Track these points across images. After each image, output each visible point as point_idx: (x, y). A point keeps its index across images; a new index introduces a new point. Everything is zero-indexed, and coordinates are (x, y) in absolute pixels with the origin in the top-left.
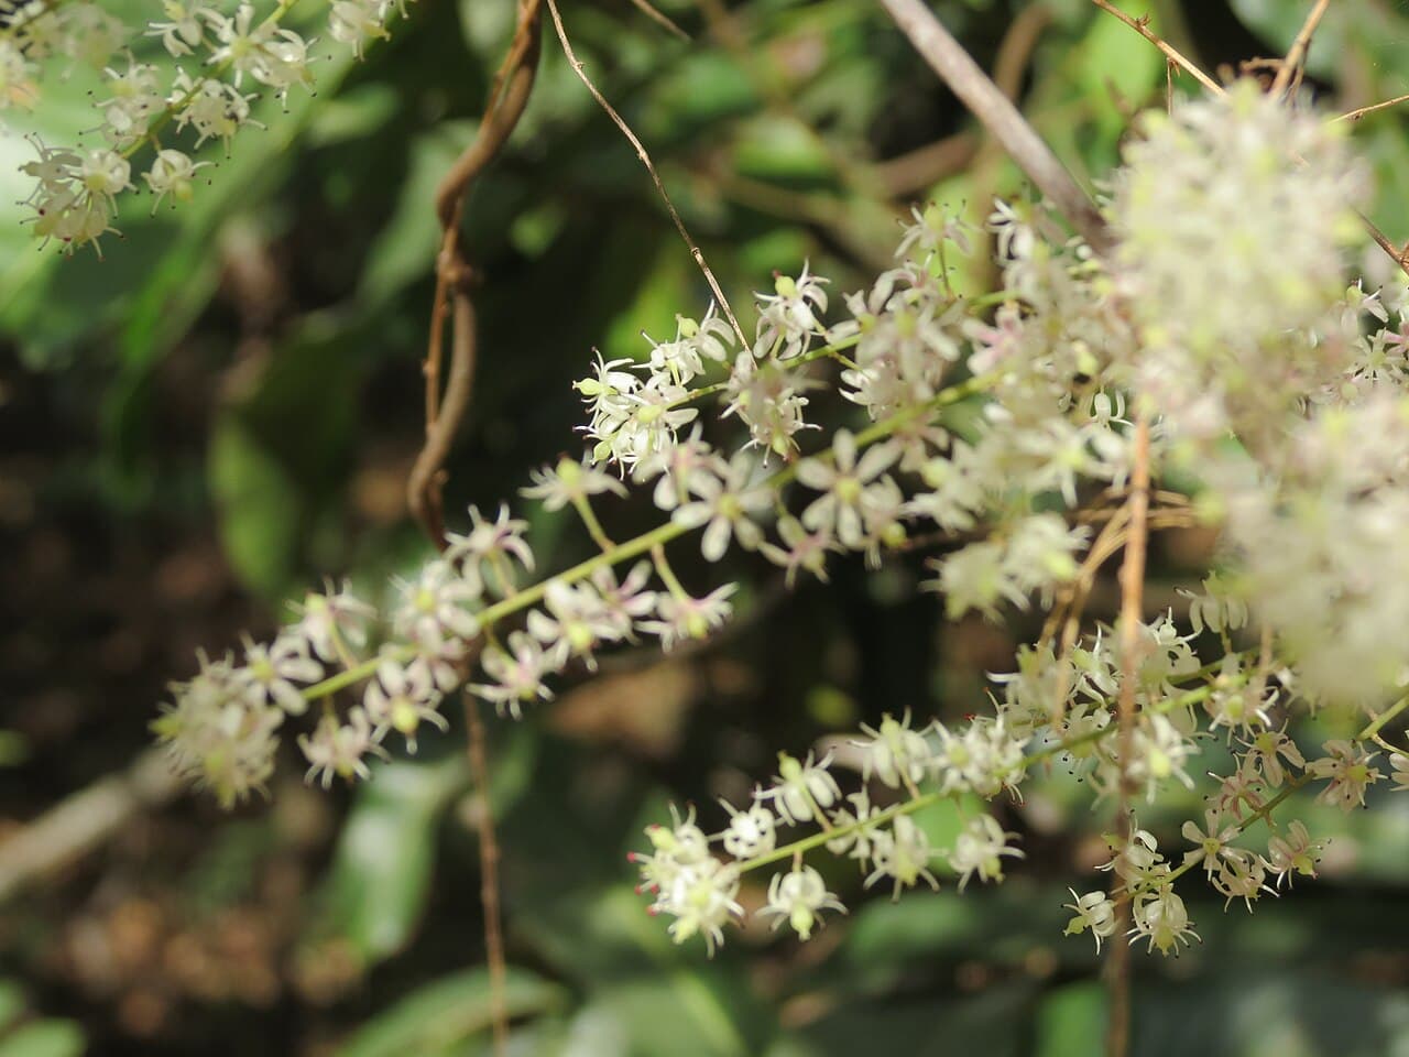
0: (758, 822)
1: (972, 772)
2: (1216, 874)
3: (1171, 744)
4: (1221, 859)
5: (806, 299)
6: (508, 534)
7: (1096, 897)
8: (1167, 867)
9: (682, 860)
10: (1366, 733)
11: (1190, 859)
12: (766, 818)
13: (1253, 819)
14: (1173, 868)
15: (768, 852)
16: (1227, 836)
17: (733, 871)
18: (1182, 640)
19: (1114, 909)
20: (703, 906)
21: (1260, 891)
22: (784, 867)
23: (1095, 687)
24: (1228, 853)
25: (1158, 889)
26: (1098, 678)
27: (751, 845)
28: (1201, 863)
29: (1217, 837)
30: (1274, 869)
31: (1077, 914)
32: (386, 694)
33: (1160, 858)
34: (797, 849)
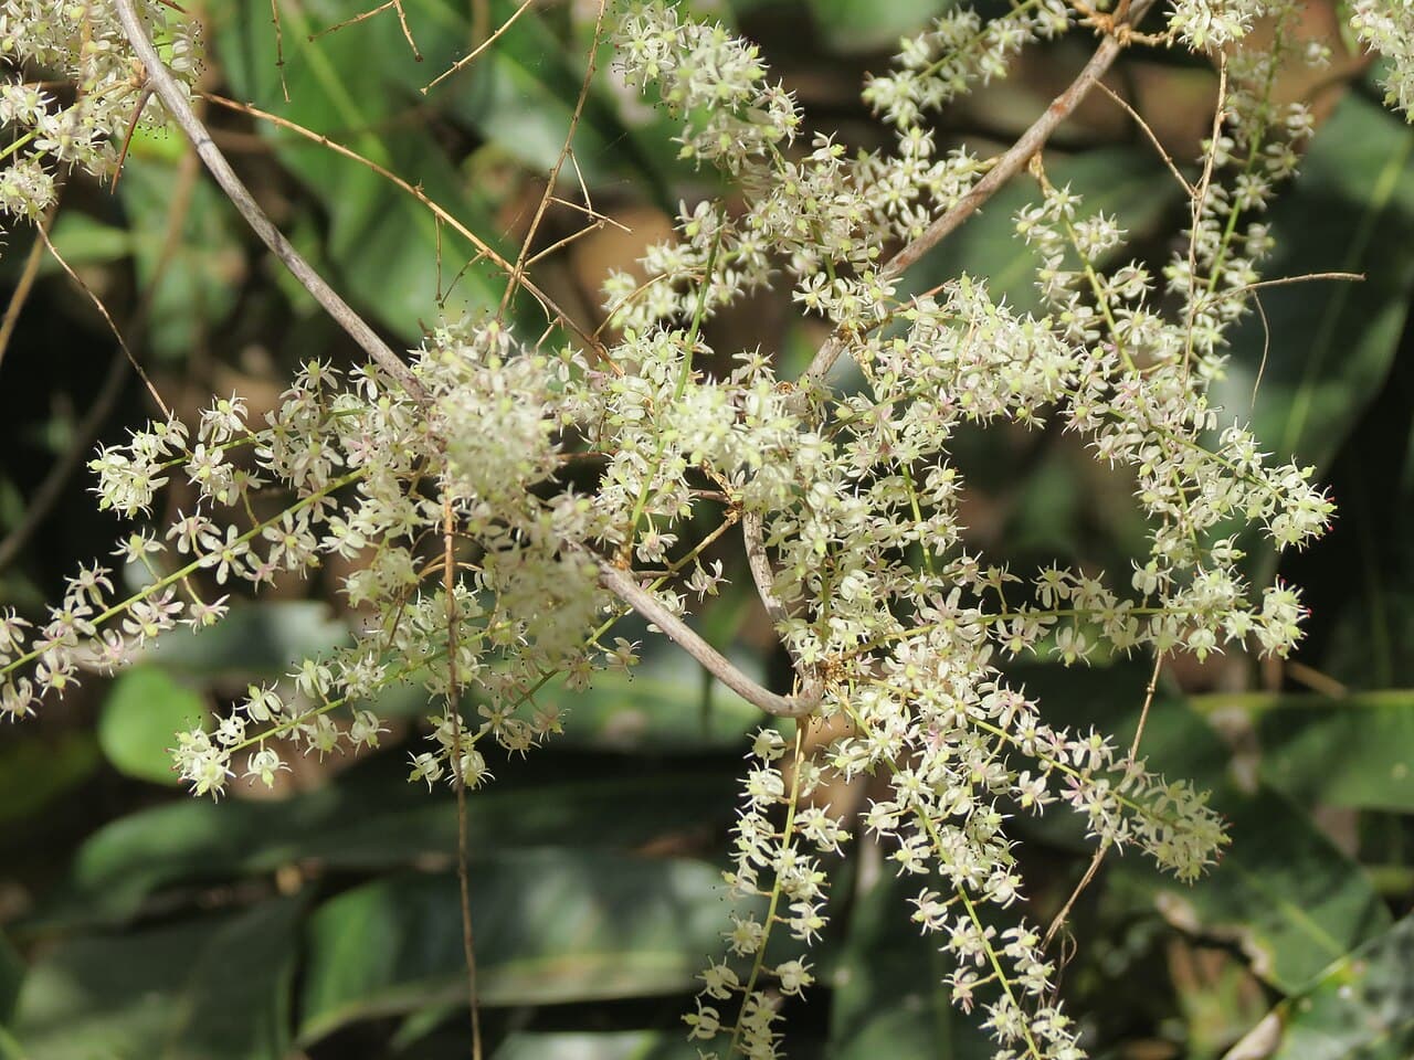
0: (235, 723)
1: (361, 687)
2: (501, 736)
3: (472, 663)
4: (503, 726)
5: (236, 413)
6: (98, 575)
7: (426, 757)
8: (470, 734)
9: (197, 749)
10: (589, 641)
11: (484, 728)
12: (241, 722)
13: (522, 700)
14: (473, 735)
15: (242, 741)
16: (505, 713)
17: (226, 754)
18: (470, 594)
19: (439, 763)
20: (212, 775)
21: (530, 745)
22: (254, 749)
23: (419, 627)
24: (507, 722)
25: (465, 749)
26: (420, 621)
27: (232, 738)
28: (491, 729)
29: (500, 713)
30: (538, 731)
31: (415, 768)
32: (47, 669)
33: (465, 729)
34: (261, 738)
